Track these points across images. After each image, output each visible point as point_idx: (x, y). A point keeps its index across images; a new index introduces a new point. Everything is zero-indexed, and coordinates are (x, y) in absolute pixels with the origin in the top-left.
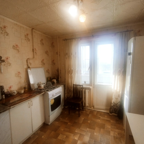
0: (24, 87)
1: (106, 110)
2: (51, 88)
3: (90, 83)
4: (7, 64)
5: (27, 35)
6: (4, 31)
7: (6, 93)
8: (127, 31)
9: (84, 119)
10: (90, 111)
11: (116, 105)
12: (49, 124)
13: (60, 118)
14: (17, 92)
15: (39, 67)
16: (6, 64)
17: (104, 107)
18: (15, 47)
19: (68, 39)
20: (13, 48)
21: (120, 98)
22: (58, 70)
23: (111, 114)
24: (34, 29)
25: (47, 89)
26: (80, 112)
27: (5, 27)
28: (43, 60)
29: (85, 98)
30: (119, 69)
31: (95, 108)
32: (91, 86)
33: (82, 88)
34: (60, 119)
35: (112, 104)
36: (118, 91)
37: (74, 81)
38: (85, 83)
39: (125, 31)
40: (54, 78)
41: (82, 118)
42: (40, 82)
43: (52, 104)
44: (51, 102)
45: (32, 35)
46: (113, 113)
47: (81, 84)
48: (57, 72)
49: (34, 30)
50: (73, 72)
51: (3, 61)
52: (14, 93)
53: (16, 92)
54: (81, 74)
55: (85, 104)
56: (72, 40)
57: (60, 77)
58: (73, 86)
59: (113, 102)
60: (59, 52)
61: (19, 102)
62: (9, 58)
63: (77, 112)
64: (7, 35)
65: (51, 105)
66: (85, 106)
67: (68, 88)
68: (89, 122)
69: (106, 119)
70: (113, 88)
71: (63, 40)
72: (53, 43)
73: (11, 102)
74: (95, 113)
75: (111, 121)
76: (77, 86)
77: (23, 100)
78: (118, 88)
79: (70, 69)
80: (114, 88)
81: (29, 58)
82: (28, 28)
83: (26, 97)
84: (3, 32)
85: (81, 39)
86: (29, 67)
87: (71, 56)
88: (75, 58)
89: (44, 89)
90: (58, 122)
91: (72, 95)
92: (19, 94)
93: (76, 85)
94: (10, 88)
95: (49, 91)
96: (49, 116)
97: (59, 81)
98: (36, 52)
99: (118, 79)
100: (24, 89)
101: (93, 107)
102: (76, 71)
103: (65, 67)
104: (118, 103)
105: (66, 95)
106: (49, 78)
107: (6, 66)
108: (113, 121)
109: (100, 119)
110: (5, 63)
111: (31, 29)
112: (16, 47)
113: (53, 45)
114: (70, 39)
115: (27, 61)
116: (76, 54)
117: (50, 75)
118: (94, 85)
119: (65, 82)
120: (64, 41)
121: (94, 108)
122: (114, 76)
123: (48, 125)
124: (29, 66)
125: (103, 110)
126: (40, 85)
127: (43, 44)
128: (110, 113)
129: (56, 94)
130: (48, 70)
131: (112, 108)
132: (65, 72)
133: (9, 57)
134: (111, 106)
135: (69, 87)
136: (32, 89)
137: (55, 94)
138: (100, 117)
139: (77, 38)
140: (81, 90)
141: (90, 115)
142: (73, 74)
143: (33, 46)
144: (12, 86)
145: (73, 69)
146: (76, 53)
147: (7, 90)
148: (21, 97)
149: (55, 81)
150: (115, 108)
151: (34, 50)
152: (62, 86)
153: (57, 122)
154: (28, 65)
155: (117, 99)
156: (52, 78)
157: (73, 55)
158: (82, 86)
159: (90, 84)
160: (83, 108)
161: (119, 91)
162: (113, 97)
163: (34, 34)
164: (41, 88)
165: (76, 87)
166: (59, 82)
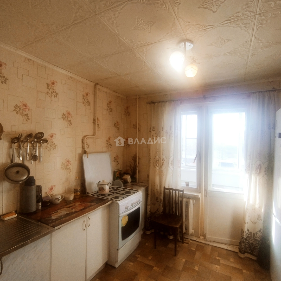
0: (74, 189)
1: (231, 244)
2: (123, 192)
3: (197, 186)
4: (51, 146)
5: (87, 95)
6: (51, 90)
7: (44, 200)
8: (272, 91)
9: (186, 261)
10: (197, 245)
11: (252, 235)
12: (117, 266)
13: (137, 256)
14: (62, 197)
15: (102, 152)
16: (48, 146)
17: (226, 239)
18: (66, 117)
19: (156, 102)
20: (62, 118)
21: (262, 222)
22: (135, 158)
23: (242, 256)
24: (98, 84)
25: (115, 195)
26: (177, 246)
27: (53, 83)
28: (109, 139)
29: (187, 216)
30: (258, 163)
31: (207, 239)
32: (200, 192)
33: (182, 196)
34: (137, 258)
35: (245, 234)
36: (257, 206)
37: (165, 182)
38: (187, 185)
39: (269, 91)
40: (126, 173)
41: (181, 260)
42: (103, 181)
43: (123, 226)
44: (123, 221)
45: (95, 95)
46: (248, 253)
47: (179, 188)
48: (132, 161)
49: (98, 86)
50: (165, 163)
51: (46, 141)
52: (57, 201)
53: (60, 198)
54: (180, 167)
55: (187, 229)
56: (164, 103)
57: (139, 171)
58: (164, 191)
59: (246, 230)
60: (139, 125)
61: (68, 218)
62: (54, 136)
63: (171, 246)
64: (54, 97)
65: (122, 228)
66: (187, 233)
67: (153, 194)
68: (196, 268)
69: (232, 265)
70: (245, 199)
71: (148, 103)
72: (127, 108)
73: (54, 217)
74: (208, 250)
75: (244, 271)
76: (171, 191)
77: (74, 215)
78: (258, 202)
79: (160, 157)
80: (249, 200)
81: (86, 136)
82: (88, 82)
83: (79, 208)
84: (50, 92)
85: (181, 103)
86: (85, 152)
87: (162, 132)
88: (170, 136)
89: (110, 195)
90: (133, 262)
91: (162, 208)
92: (65, 202)
93: (170, 189)
94: (51, 189)
95: (120, 198)
96: (118, 250)
97: (136, 178)
98: (98, 125)
99: (256, 182)
100: (75, 193)
101: (204, 236)
102: (170, 162)
103: (149, 154)
104: (256, 233)
105: (149, 207)
106: (117, 173)
107: (48, 149)
108: (248, 272)
109: (219, 265)
110: (48, 144)
111: (93, 84)
112: (67, 115)
113: (127, 112)
114: (160, 102)
115: (83, 140)
116: (170, 130)
117: (120, 167)
118: (205, 190)
119: (148, 181)
120: (149, 105)
121: (205, 238)
122: (247, 176)
123: (115, 268)
124: (86, 149)
125: (225, 244)
126: (103, 186)
127: (111, 110)
128: (241, 252)
129: (132, 205)
130: (117, 156)
131: (244, 242)
132: (149, 163)
133: (55, 134)
134: (243, 238)
135: (156, 191)
136: (88, 193)
137: (130, 207)
138: (219, 260)
139: (173, 101)
140: (180, 199)
141: (198, 255)
142: (164, 167)
143: (95, 114)
144: (55, 186)
145: (164, 157)
146: (171, 127)
147: (46, 193)
148: (69, 207)
149: (128, 178)
150: (252, 244)
151: (97, 120)
152: (143, 189)
153: (132, 264)
154: (83, 148)
155: (255, 223)
156: (122, 172)
157: (165, 131)
158: (183, 191)
159: (197, 189)
160: (182, 238)
161: (260, 208)
162: (247, 220)
163: (97, 93)
164: (104, 193)
165: (170, 193)
166: (135, 181)
